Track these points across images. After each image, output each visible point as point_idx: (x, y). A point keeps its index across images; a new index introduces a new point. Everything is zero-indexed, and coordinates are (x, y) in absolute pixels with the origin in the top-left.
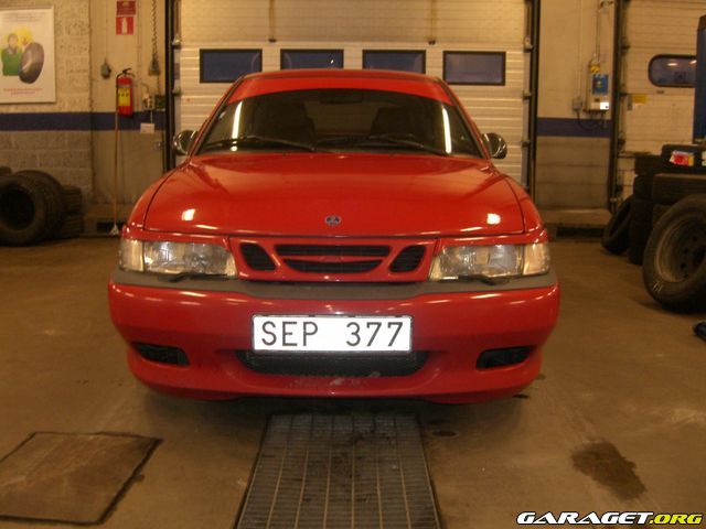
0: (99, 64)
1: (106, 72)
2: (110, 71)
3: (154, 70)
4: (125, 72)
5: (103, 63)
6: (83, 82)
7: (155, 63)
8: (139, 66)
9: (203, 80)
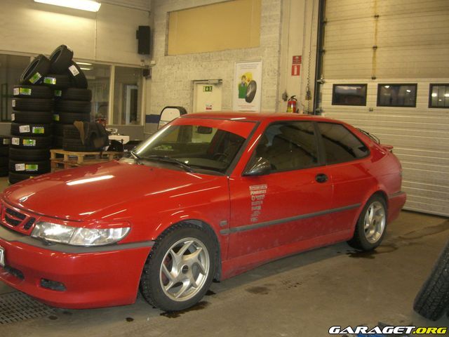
0: (282, 92)
1: (284, 97)
2: (287, 97)
3: (308, 97)
4: (292, 97)
5: (283, 92)
6: (273, 103)
7: (308, 93)
8: (301, 94)
9: (333, 104)
